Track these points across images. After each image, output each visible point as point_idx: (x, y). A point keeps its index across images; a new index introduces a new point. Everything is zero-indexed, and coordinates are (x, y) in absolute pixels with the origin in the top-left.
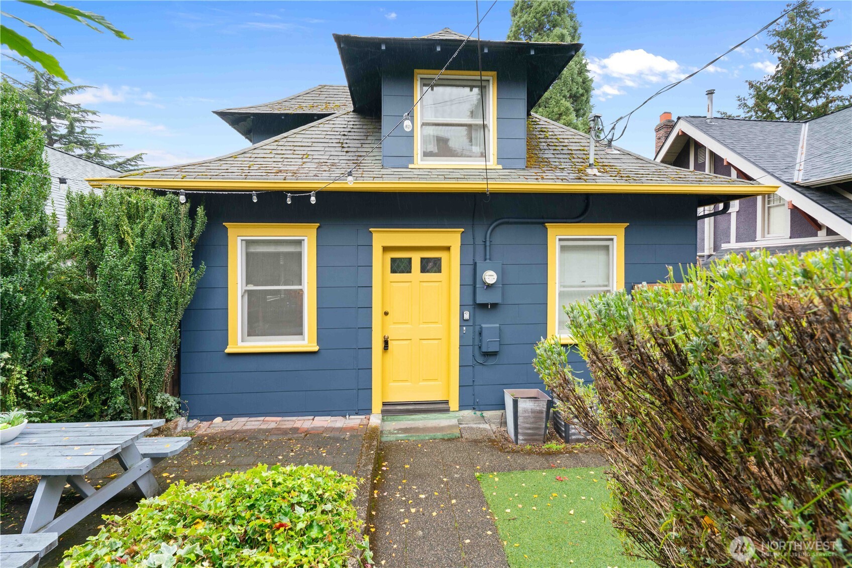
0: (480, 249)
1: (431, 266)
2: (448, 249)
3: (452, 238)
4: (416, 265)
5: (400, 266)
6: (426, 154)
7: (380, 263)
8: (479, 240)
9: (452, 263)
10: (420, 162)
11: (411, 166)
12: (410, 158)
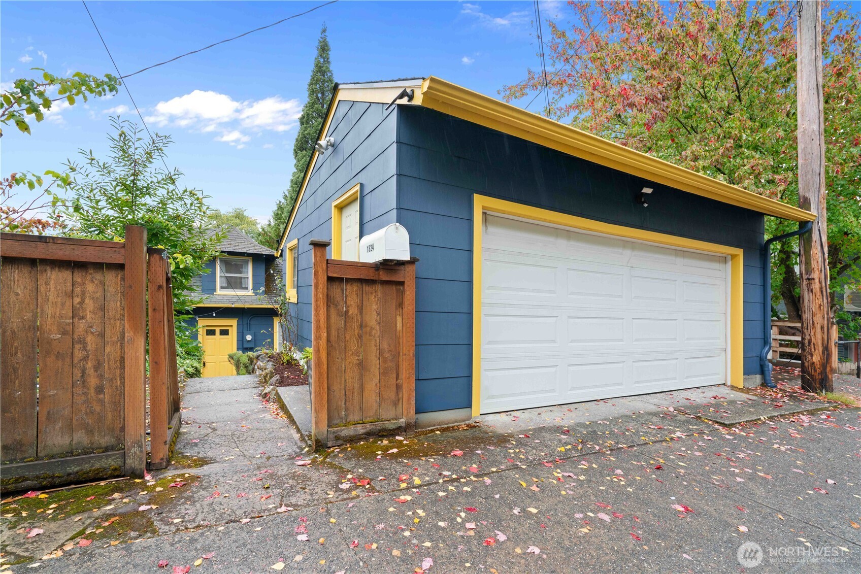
0: (245, 326)
1: (224, 332)
2: (232, 326)
3: (234, 322)
4: (218, 332)
5: (211, 332)
6: (222, 288)
7: (201, 332)
8: (245, 323)
9: (233, 332)
10: (219, 292)
11: (215, 293)
12: (215, 290)
